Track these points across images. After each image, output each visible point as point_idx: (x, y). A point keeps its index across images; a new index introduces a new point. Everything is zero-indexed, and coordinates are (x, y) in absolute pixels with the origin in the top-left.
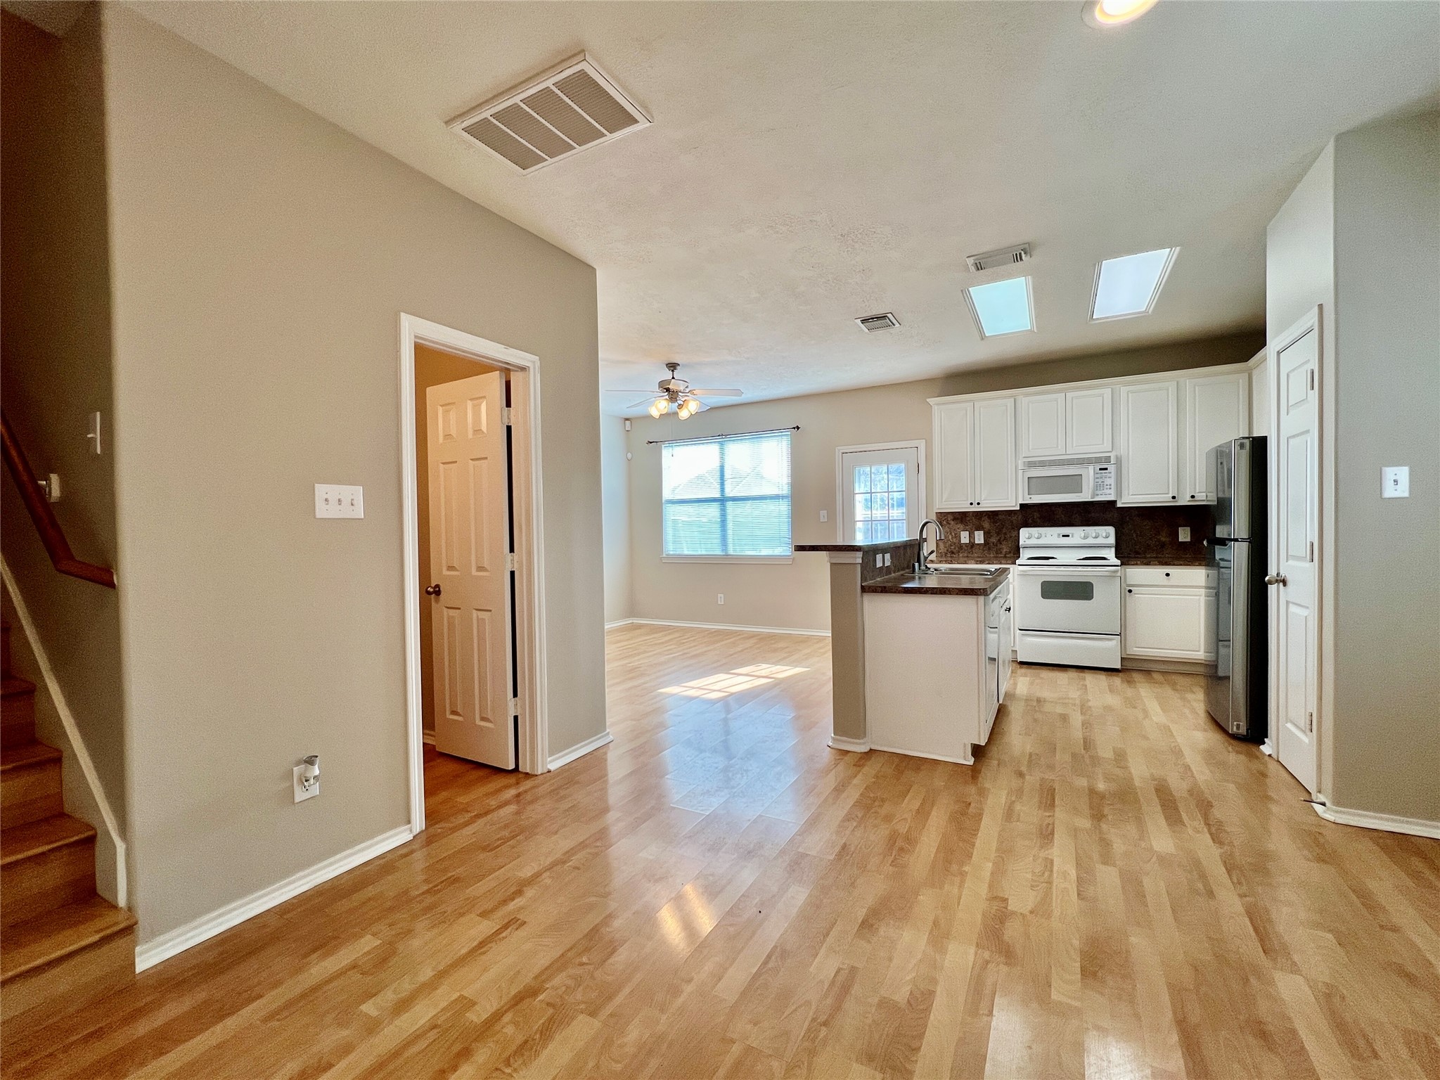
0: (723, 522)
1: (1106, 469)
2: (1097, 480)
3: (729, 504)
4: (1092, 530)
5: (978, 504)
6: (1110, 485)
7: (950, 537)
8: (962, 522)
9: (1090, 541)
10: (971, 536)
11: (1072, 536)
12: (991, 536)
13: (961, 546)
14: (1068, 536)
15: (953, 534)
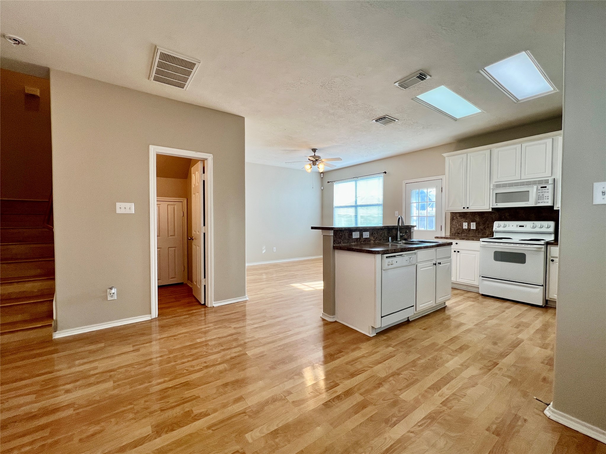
0: (356, 216)
1: (546, 187)
2: (539, 194)
3: (359, 208)
4: (538, 223)
5: (468, 208)
6: (548, 197)
7: (458, 225)
8: (464, 218)
9: (537, 230)
10: (469, 225)
11: (526, 226)
12: (480, 225)
13: (463, 231)
14: (523, 226)
15: (459, 224)
